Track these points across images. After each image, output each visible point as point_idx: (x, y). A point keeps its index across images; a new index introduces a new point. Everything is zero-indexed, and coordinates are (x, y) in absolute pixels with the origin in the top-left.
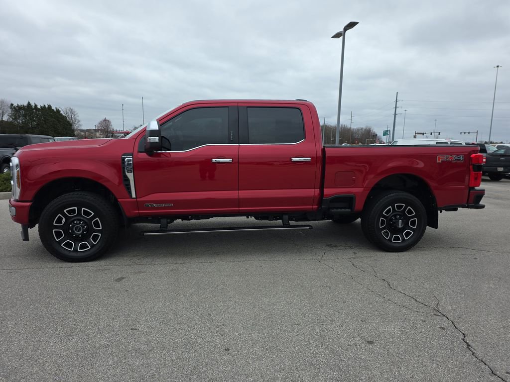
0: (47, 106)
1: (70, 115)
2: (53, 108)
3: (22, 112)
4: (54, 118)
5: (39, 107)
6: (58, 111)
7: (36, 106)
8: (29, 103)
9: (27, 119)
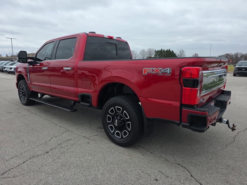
0: (168, 50)
1: (182, 53)
2: (171, 50)
3: (159, 53)
4: (170, 55)
5: (165, 50)
6: (173, 51)
7: (164, 50)
8: (162, 49)
9: (160, 56)
